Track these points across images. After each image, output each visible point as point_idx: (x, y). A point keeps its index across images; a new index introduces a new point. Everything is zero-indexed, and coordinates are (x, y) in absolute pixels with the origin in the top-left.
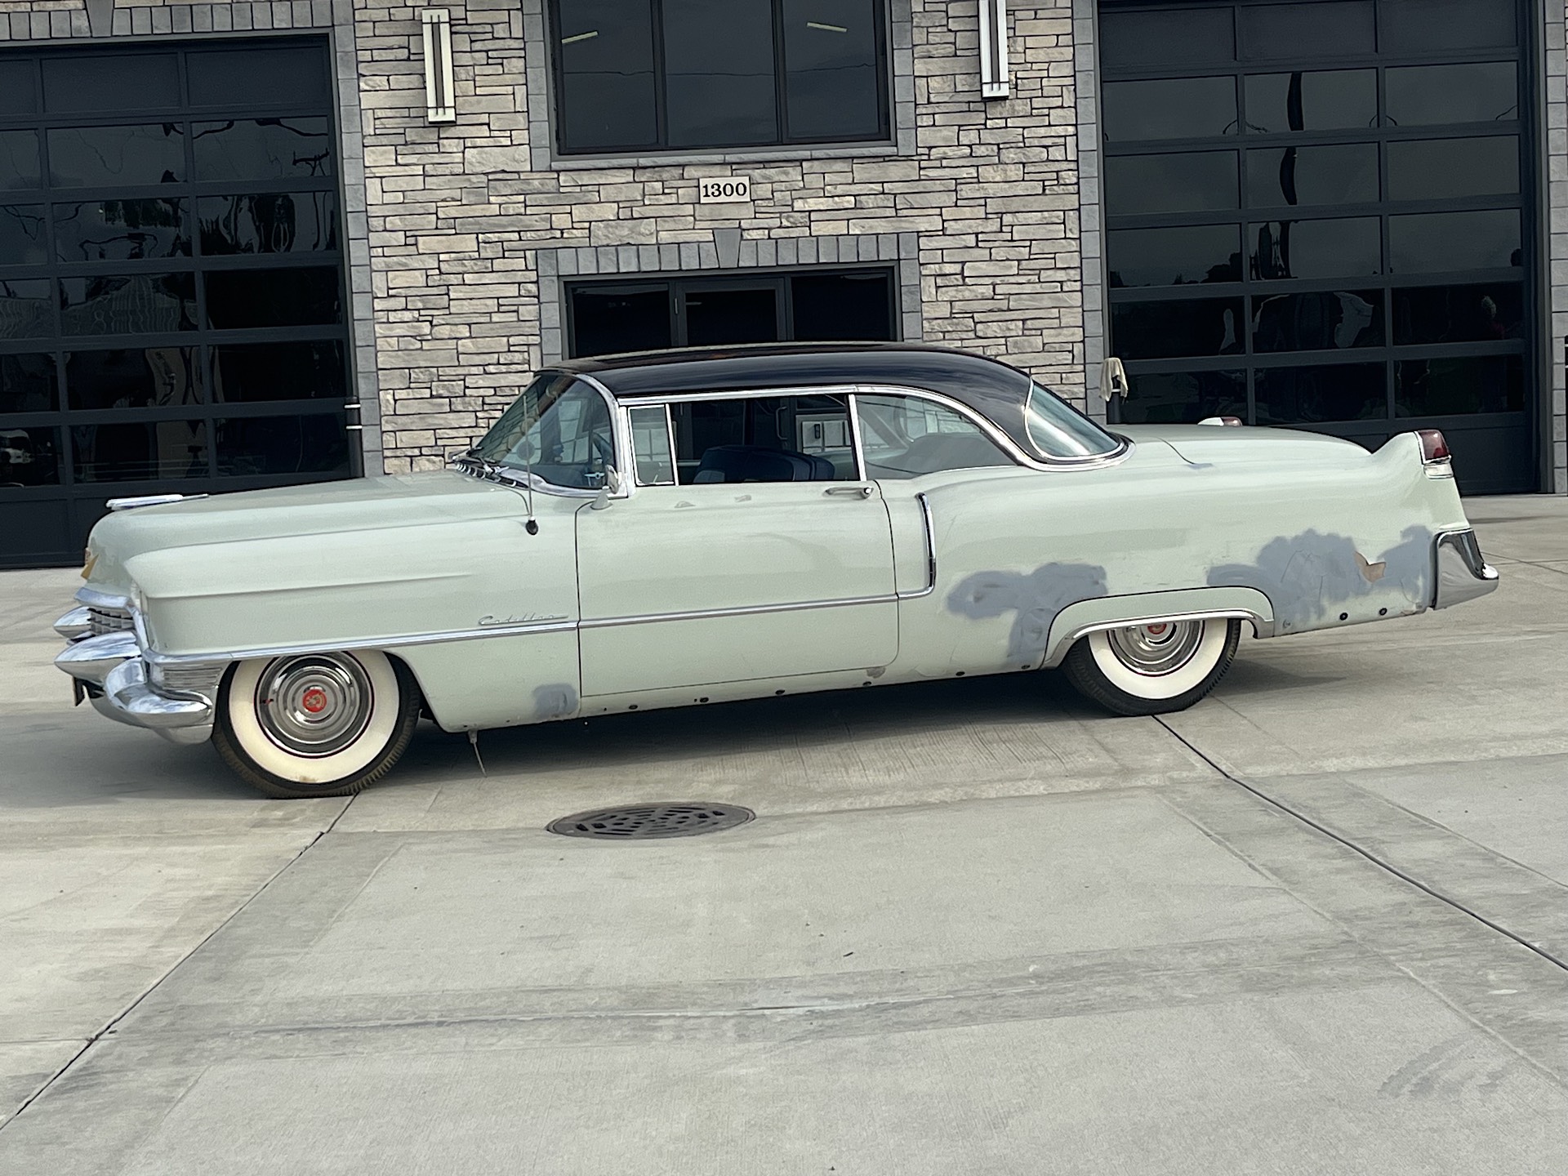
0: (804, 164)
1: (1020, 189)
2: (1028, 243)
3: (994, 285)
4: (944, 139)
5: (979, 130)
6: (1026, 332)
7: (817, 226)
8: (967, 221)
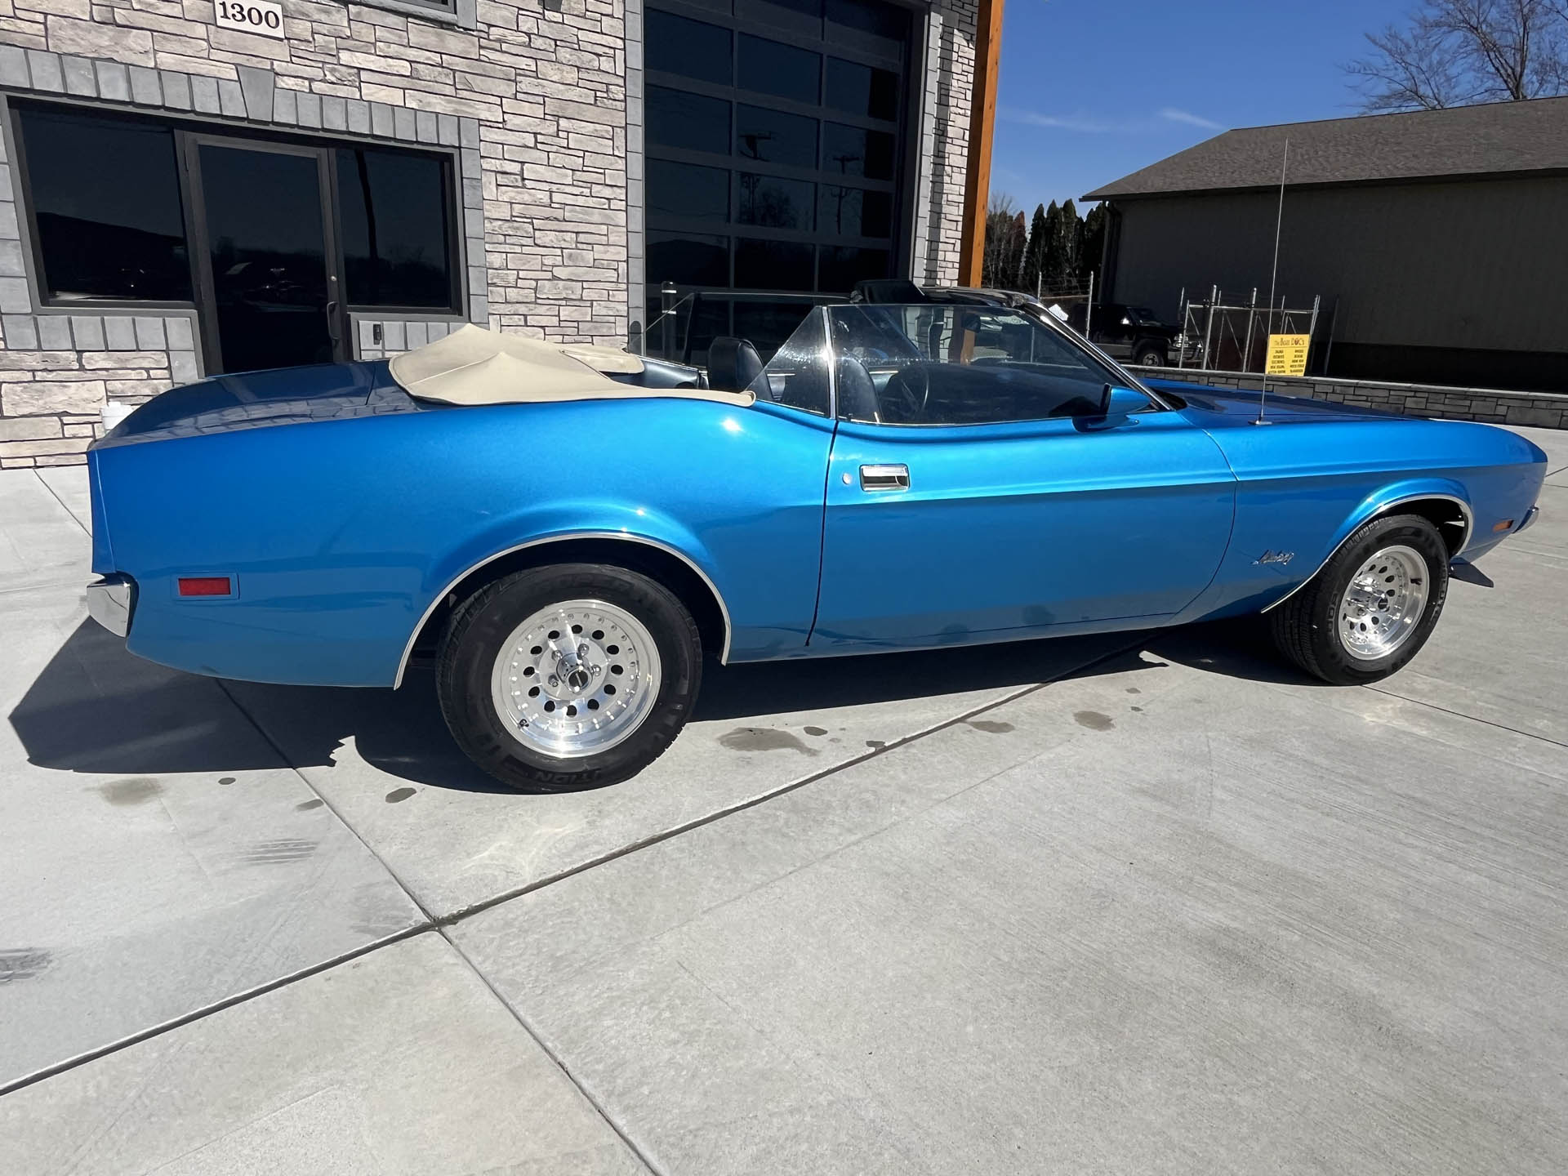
0: (350, 6)
1: (574, 94)
2: (581, 154)
3: (551, 192)
4: (504, 18)
5: (537, 18)
6: (579, 246)
7: (369, 89)
8: (526, 117)
